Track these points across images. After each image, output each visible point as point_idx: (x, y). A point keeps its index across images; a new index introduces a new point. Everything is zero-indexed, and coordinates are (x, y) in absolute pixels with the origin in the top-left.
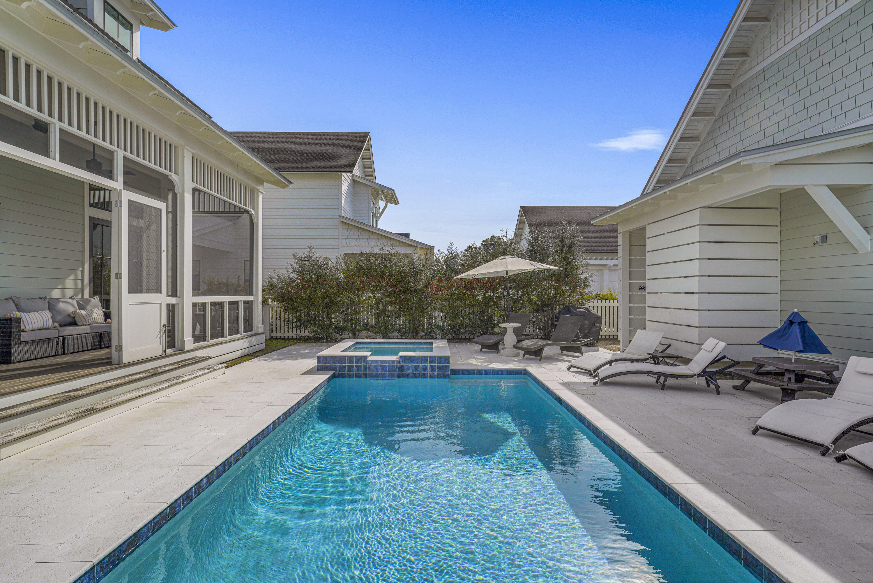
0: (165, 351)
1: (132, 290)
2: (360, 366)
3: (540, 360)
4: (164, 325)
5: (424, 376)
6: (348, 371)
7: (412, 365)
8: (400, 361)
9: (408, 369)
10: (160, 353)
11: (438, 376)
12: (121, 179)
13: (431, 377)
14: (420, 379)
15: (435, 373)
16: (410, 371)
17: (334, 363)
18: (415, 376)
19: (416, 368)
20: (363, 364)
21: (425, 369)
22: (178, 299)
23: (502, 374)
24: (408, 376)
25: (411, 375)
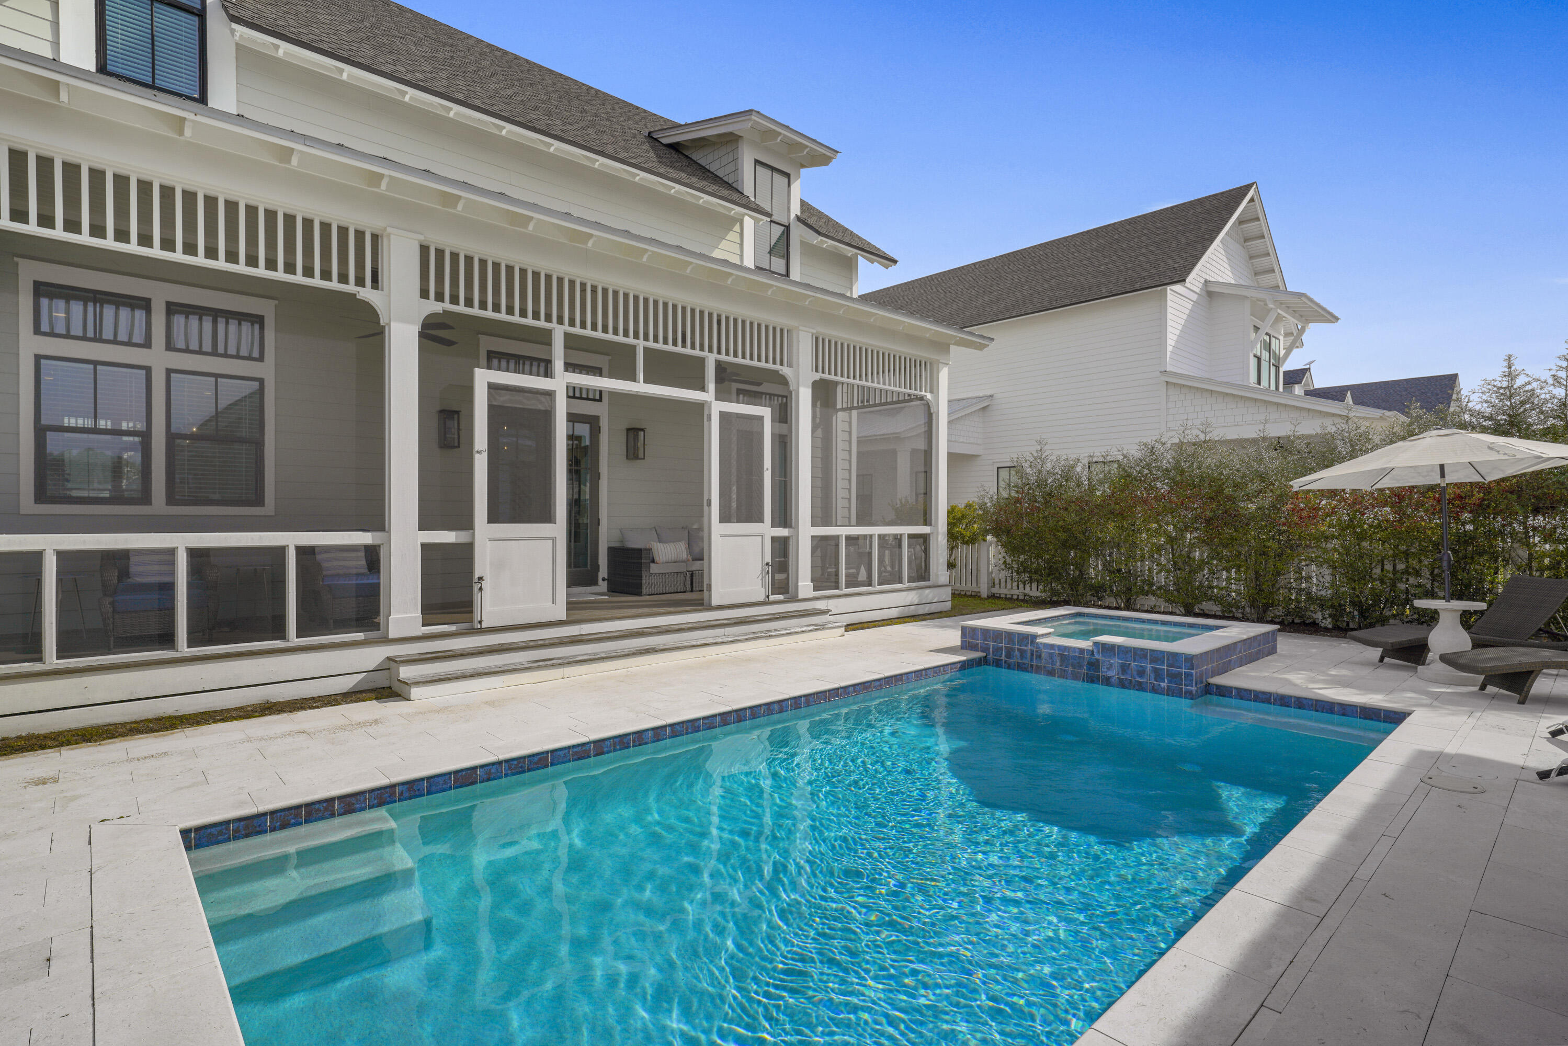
0: (768, 597)
1: (724, 519)
2: (1025, 651)
3: (1522, 702)
4: (768, 564)
5: (1140, 687)
6: (1006, 656)
7: (1116, 661)
8: (1093, 652)
9: (1108, 669)
10: (761, 598)
11: (1170, 692)
12: (711, 386)
13: (1155, 690)
14: (1132, 691)
15: (1162, 684)
16: (1112, 673)
17: (985, 640)
18: (1123, 684)
19: (1124, 668)
20: (1029, 647)
21: (1141, 673)
22: (791, 529)
23: (1344, 715)
24: (1107, 681)
25: (1114, 680)
